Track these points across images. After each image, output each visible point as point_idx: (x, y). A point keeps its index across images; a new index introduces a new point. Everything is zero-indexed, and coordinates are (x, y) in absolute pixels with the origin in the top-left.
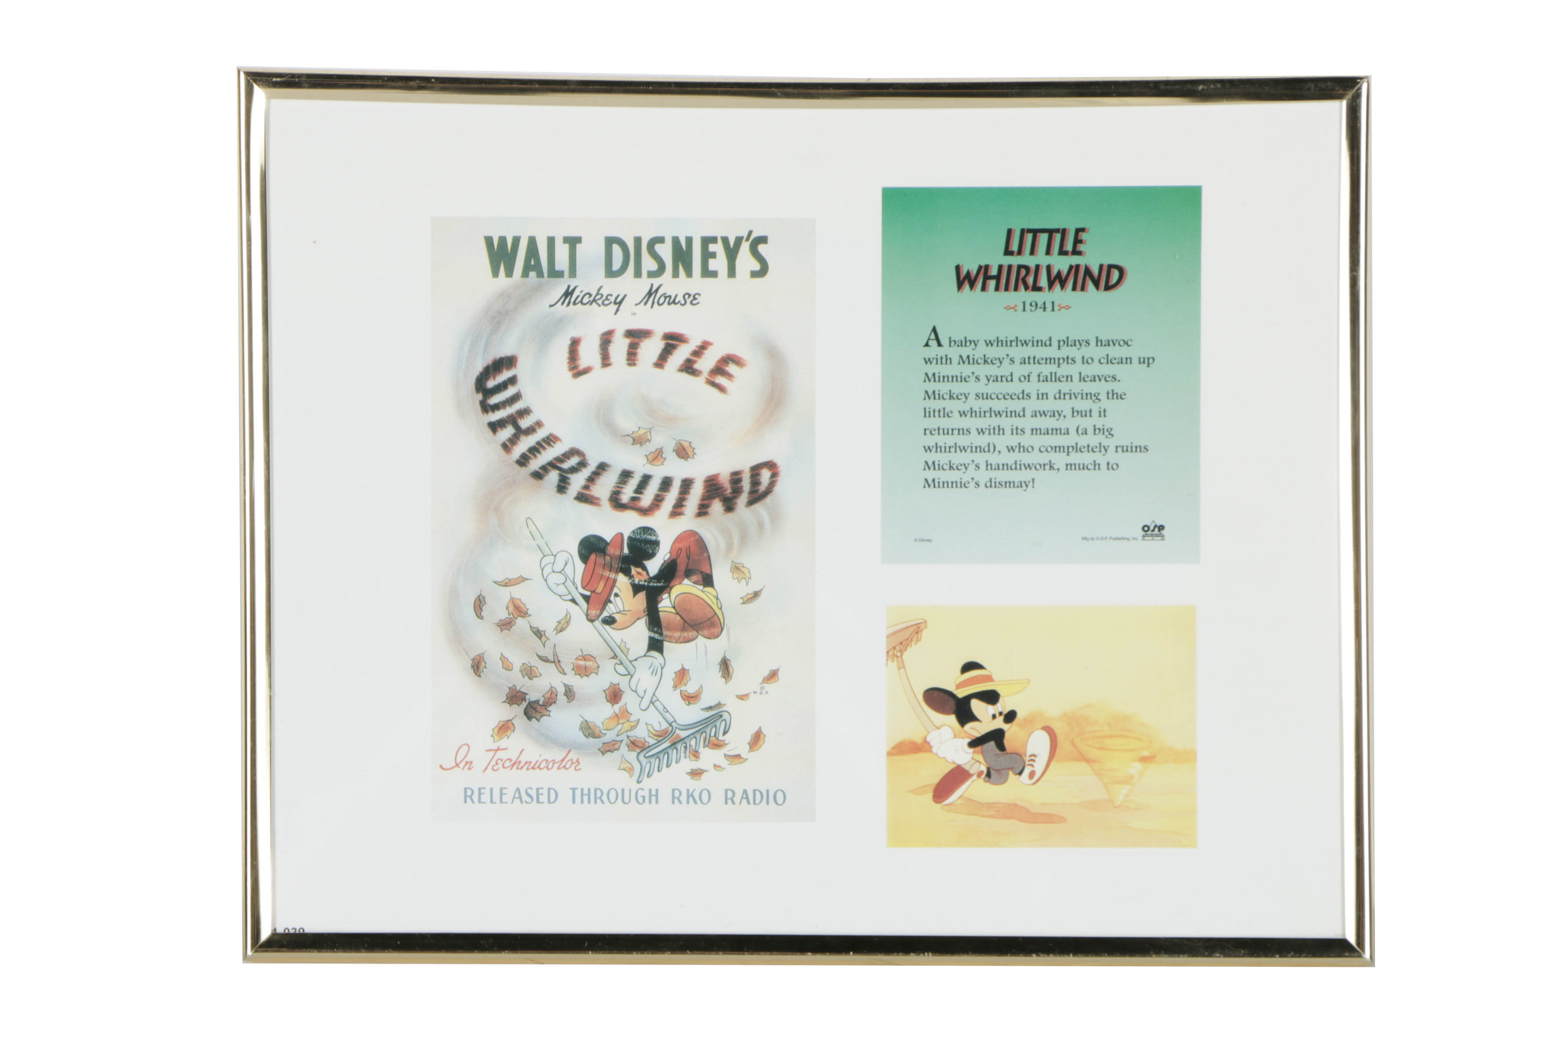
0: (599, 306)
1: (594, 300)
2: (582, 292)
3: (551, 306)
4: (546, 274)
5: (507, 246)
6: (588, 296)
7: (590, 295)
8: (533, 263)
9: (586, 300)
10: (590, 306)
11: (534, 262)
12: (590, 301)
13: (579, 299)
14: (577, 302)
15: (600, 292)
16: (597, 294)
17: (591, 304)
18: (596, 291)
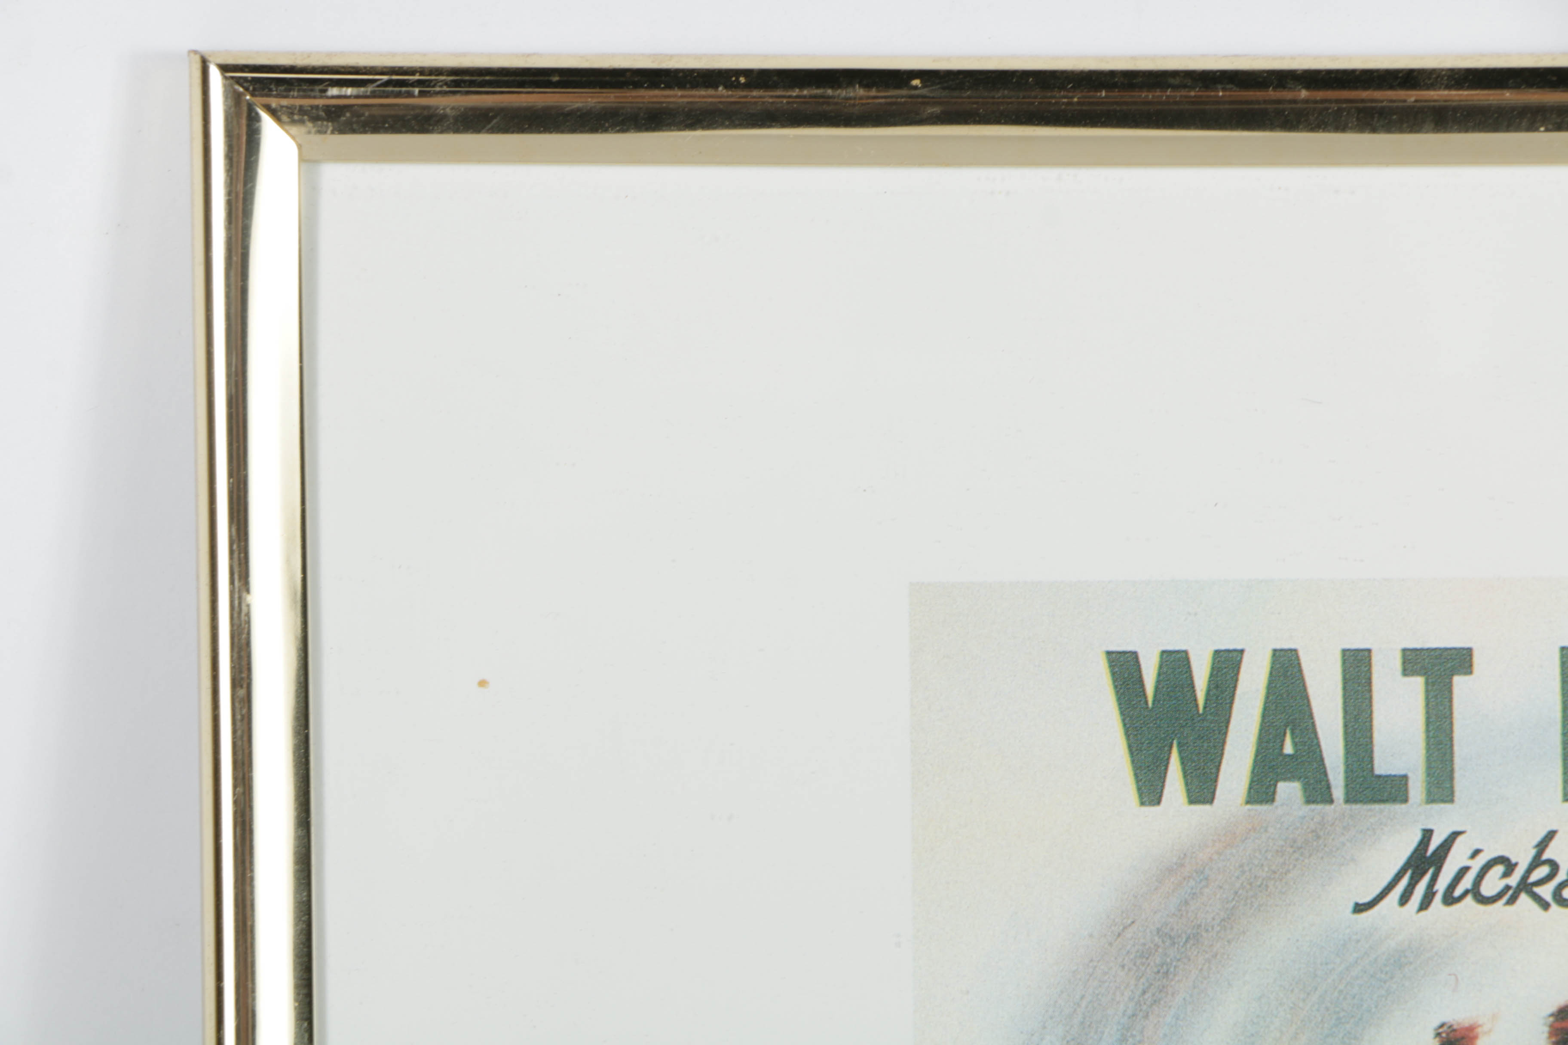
0: (1545, 906)
1: (1525, 886)
2: (1476, 853)
3: (1359, 908)
4: (1338, 791)
5: (1192, 686)
6: (1499, 869)
7: (1510, 867)
8: (1288, 749)
9: (1492, 884)
10: (1508, 908)
11: (1295, 744)
12: (1508, 888)
13: (1467, 882)
14: (1458, 892)
15: (1545, 856)
16: (1536, 862)
17: (1512, 901)
18: (1533, 852)
